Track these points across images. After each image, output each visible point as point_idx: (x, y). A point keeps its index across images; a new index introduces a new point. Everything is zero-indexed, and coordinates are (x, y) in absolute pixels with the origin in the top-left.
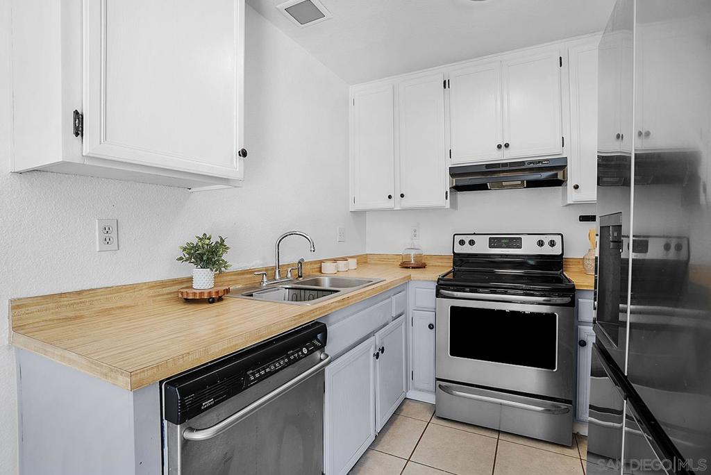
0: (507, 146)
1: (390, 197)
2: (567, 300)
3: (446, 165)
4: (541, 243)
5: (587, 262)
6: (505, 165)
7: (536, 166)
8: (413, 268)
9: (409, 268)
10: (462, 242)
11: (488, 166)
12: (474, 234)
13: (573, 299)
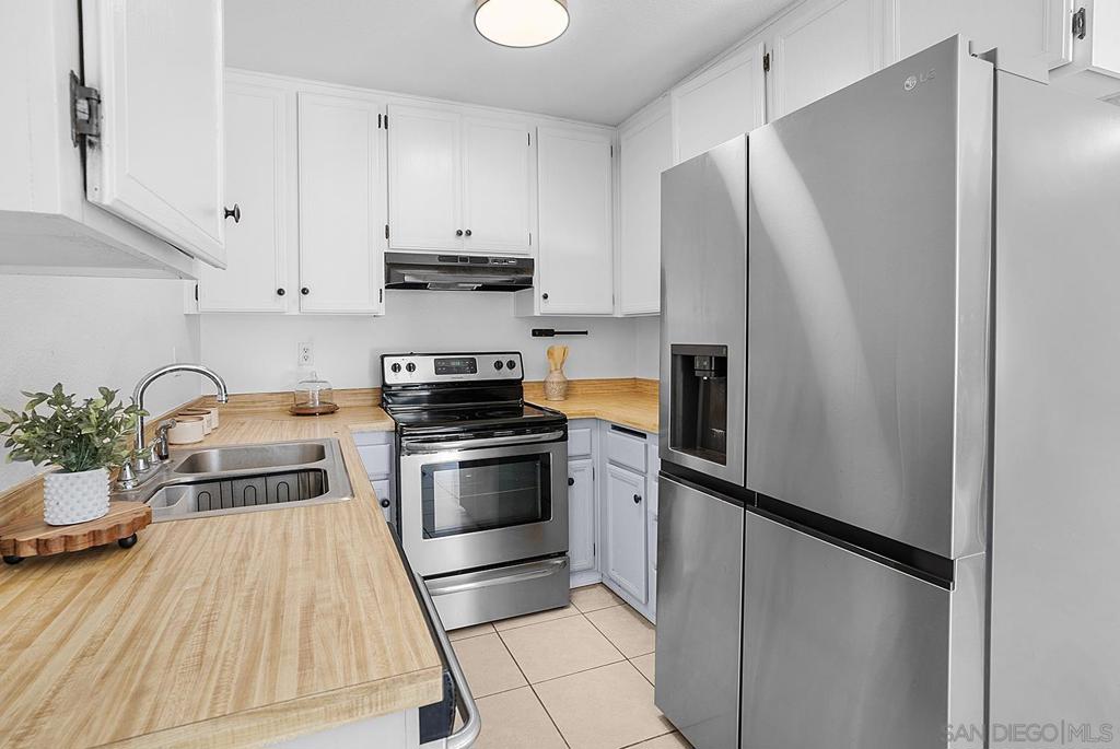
0: (469, 233)
1: (280, 292)
2: (560, 434)
3: (380, 248)
4: (499, 365)
5: (549, 387)
6: (464, 259)
7: (501, 266)
8: (320, 414)
9: (315, 414)
10: (396, 368)
11: (442, 258)
12: (412, 354)
13: (566, 433)
